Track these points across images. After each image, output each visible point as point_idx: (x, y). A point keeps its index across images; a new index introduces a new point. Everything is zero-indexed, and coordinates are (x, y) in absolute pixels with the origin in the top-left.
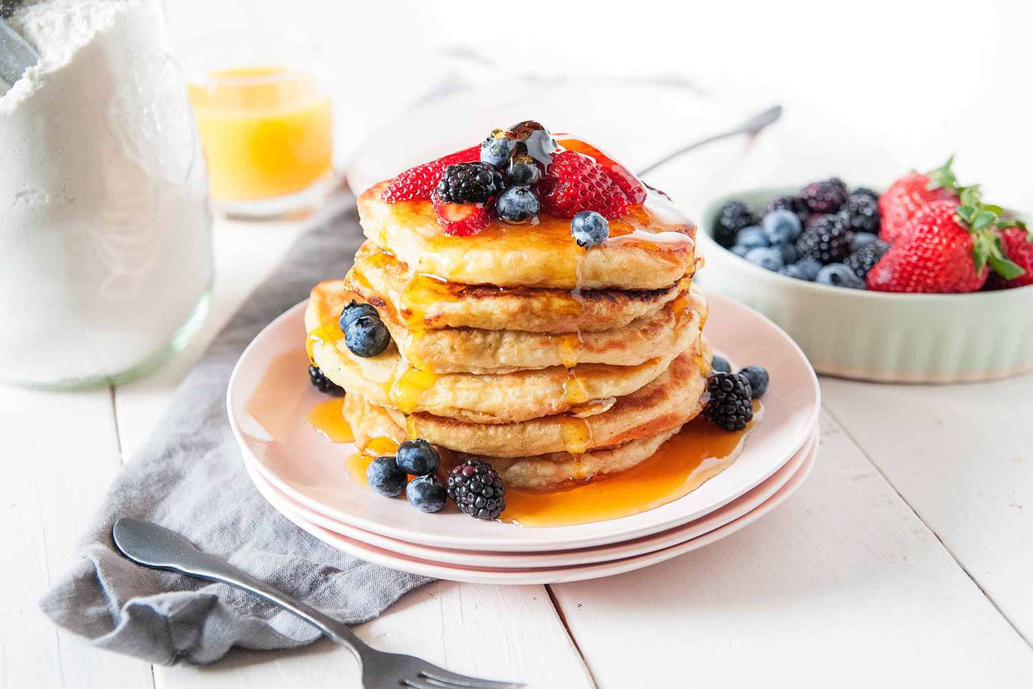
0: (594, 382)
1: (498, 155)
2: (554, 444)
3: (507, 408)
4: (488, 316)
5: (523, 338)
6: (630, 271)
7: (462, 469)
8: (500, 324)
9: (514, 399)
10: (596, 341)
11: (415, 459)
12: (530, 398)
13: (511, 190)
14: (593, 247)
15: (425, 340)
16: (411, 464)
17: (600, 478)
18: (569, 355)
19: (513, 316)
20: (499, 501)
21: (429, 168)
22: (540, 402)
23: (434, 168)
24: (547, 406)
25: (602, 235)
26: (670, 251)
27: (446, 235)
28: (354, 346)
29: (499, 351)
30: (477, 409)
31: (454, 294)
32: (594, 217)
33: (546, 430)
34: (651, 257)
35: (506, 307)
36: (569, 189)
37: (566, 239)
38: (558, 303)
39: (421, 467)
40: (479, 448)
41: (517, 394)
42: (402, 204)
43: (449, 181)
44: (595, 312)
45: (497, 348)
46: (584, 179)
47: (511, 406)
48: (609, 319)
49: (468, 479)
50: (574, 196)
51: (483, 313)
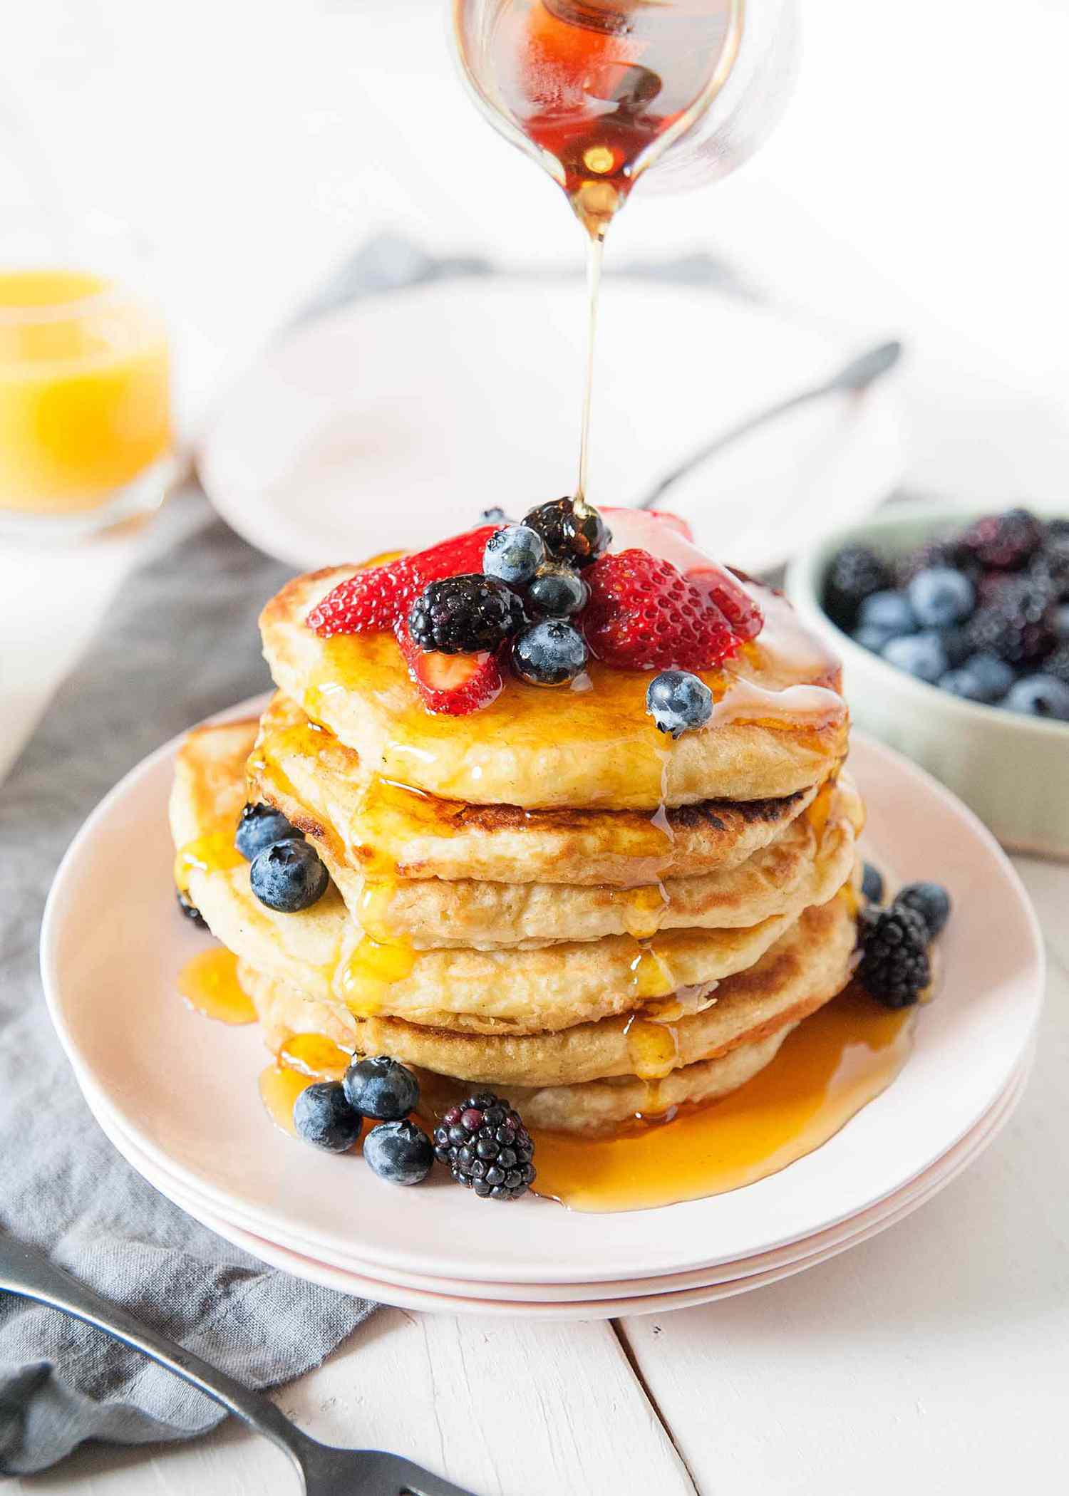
0: (685, 958)
1: (516, 566)
2: (617, 1064)
3: (538, 1010)
4: (509, 864)
5: (565, 895)
6: (749, 772)
7: (461, 1114)
8: (527, 874)
9: (549, 994)
10: (690, 894)
11: (379, 1097)
12: (576, 993)
13: (540, 627)
14: (686, 733)
15: (397, 899)
16: (372, 1105)
17: (689, 1111)
18: (643, 920)
19: (552, 862)
20: (526, 1172)
21: (390, 576)
22: (592, 999)
23: (399, 577)
24: (605, 1006)
25: (702, 716)
26: (811, 730)
27: (428, 712)
28: (268, 897)
29: (525, 916)
30: (486, 1013)
31: (446, 820)
32: (689, 686)
33: (603, 1042)
34: (780, 744)
35: (539, 849)
36: (637, 621)
37: (638, 718)
38: (629, 836)
39: (390, 1109)
40: (488, 1074)
41: (554, 987)
42: (344, 639)
43: (432, 612)
44: (691, 849)
45: (520, 912)
46: (664, 602)
47: (544, 1007)
48: (713, 860)
49: (471, 1133)
50: (645, 634)
51: (499, 858)
